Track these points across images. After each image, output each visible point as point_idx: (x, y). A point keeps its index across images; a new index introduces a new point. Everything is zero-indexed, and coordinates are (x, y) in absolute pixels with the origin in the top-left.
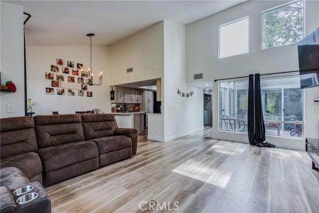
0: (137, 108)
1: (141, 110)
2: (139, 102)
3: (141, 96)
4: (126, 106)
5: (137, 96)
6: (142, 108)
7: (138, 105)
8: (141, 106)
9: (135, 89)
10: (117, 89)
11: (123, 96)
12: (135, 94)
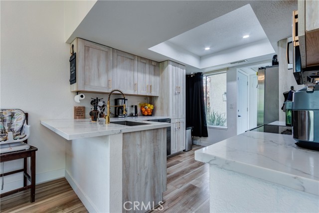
0: (150, 107)
1: (158, 112)
2: (153, 94)
3: (158, 79)
4: (121, 103)
5: (147, 76)
6: (162, 108)
7: (151, 99)
8: (158, 103)
9: (141, 58)
10: (87, 49)
11: (107, 71)
12: (144, 73)
